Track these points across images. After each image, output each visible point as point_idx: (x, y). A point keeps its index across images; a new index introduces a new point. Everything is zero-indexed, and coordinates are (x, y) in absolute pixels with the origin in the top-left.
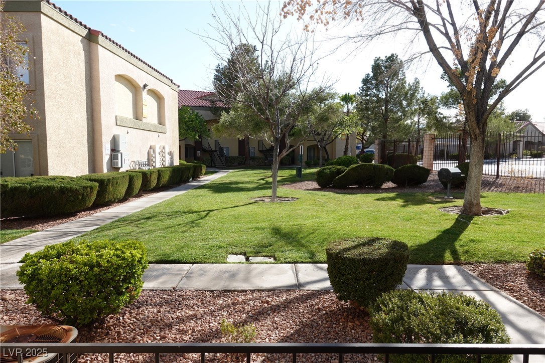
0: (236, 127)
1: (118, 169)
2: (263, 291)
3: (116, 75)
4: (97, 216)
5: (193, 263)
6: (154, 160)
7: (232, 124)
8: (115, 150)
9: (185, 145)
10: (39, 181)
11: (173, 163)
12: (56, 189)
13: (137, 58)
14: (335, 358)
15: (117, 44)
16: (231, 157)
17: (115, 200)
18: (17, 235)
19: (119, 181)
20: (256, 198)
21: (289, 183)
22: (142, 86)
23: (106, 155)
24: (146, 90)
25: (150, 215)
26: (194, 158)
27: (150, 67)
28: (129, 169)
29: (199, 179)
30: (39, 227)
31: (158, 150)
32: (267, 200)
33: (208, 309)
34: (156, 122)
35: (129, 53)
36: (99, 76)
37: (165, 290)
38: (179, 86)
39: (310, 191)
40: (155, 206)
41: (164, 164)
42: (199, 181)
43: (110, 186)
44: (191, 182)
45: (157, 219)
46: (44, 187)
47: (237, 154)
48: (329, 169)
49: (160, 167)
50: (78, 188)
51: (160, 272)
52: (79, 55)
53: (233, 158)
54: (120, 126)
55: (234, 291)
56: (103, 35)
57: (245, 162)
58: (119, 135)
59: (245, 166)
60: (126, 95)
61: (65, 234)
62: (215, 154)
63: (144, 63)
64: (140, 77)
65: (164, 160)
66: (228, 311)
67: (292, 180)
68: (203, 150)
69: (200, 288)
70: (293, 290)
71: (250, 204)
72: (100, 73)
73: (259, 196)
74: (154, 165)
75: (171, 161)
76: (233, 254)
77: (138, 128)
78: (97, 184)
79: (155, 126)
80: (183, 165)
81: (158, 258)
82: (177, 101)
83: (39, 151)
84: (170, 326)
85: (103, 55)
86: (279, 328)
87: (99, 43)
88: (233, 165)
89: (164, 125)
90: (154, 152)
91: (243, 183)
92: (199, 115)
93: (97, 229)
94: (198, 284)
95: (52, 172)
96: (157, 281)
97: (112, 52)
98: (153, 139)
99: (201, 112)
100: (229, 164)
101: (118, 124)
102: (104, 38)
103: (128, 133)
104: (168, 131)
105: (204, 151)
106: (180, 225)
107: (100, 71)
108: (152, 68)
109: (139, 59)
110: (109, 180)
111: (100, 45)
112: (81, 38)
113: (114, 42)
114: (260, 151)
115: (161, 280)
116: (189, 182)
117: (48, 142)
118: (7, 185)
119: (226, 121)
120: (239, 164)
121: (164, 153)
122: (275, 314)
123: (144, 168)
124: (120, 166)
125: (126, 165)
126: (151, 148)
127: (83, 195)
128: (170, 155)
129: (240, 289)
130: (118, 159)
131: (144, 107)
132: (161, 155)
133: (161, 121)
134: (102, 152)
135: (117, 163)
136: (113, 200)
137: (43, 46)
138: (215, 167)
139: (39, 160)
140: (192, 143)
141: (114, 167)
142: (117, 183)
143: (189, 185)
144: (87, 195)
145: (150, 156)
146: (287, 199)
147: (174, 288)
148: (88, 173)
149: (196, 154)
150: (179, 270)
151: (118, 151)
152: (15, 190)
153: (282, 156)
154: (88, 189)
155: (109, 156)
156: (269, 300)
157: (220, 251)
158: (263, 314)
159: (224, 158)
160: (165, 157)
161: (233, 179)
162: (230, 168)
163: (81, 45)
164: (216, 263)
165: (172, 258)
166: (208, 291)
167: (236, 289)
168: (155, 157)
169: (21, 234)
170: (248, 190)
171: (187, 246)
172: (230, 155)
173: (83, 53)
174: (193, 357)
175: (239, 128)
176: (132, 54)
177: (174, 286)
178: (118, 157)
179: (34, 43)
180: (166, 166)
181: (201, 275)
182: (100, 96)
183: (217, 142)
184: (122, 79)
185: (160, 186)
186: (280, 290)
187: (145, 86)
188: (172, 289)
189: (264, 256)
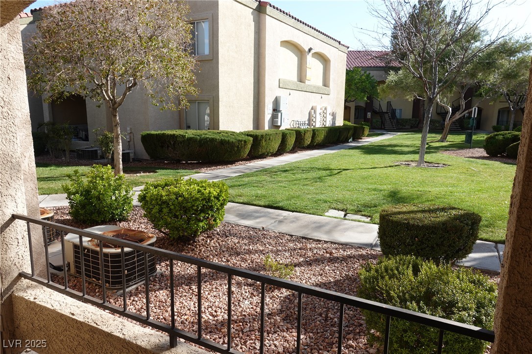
0: (402, 88)
1: (279, 127)
2: (335, 243)
3: (281, 42)
4: (249, 166)
5: (293, 211)
6: (314, 120)
7: (398, 84)
8: (276, 110)
9: (355, 106)
10: (208, 134)
11: (335, 123)
12: (218, 140)
13: (303, 23)
14: (352, 310)
15: (284, 12)
16: (403, 120)
17: (268, 154)
18: (186, 174)
19: (271, 137)
20: (402, 161)
21: (455, 149)
22: (307, 50)
23: (268, 114)
24: (311, 54)
25: (288, 169)
26: (363, 120)
27: (317, 31)
28: (289, 127)
29: (360, 140)
30: (203, 170)
31: (318, 111)
32: (414, 164)
33: (277, 248)
34: (320, 83)
35: (295, 19)
36: (265, 44)
37: (256, 229)
38: (348, 48)
39: (471, 159)
40: (300, 162)
41: (325, 124)
42: (359, 142)
43: (264, 141)
44: (351, 142)
45: (292, 172)
46: (209, 139)
47: (410, 116)
48: (503, 135)
49: (321, 126)
50: (234, 141)
51: (262, 214)
52: (250, 26)
53: (406, 121)
54: (282, 88)
55: (310, 239)
56: (270, 6)
57: (418, 125)
58: (280, 96)
59: (417, 129)
60: (292, 59)
61: (217, 177)
62: (386, 116)
63: (310, 27)
64: (305, 41)
65: (325, 120)
66: (291, 253)
67: (460, 147)
68: (373, 111)
69: (283, 232)
70: (364, 248)
71: (390, 166)
72: (266, 40)
73: (407, 159)
74: (314, 124)
75: (333, 121)
76: (335, 209)
77: (300, 90)
78: (251, 139)
79: (318, 88)
80: (347, 126)
81: (267, 203)
82: (346, 62)
83: (213, 110)
84: (238, 254)
85: (270, 23)
86: (323, 275)
87: (267, 13)
88: (404, 127)
89: (329, 87)
90: (315, 112)
91: (401, 146)
92: (371, 75)
93: (241, 175)
94: (284, 228)
95: (223, 127)
96: (254, 221)
97: (279, 20)
98: (316, 101)
99: (373, 73)
100: (400, 126)
101: (281, 86)
102: (272, 8)
103: (290, 94)
104: (332, 93)
105: (374, 113)
106: (307, 179)
107: (267, 38)
108: (319, 32)
109: (306, 24)
110: (262, 136)
111: (268, 15)
112: (252, 10)
113: (281, 11)
114: (438, 114)
115: (258, 220)
116: (349, 143)
117: (220, 103)
118: (185, 136)
119: (392, 81)
120: (412, 127)
121: (326, 113)
122: (329, 264)
123: (302, 127)
124: (279, 124)
125: (286, 123)
126: (312, 109)
127: (238, 147)
128: (333, 116)
129: (316, 238)
130: (278, 118)
131: (308, 70)
132: (322, 116)
133: (326, 84)
134: (265, 111)
135: (277, 121)
136: (266, 153)
137: (219, 21)
138: (384, 129)
139: (214, 117)
140: (363, 104)
141: (274, 125)
142: (269, 139)
143: (346, 145)
144: (242, 147)
145: (311, 116)
146: (436, 165)
147: (263, 228)
148: (252, 129)
149: (366, 115)
150: (278, 215)
151: (280, 111)
152: (190, 139)
153: (454, 120)
154: (243, 142)
155: (271, 115)
156: (334, 251)
157: (324, 205)
158: (319, 262)
159: (395, 121)
160: (326, 117)
161: (394, 142)
162: (401, 130)
163: (252, 17)
164: (313, 214)
165: (277, 205)
166: (288, 235)
167: (313, 238)
168: (315, 118)
169: (188, 173)
170: (402, 153)
171: (298, 197)
172: (402, 118)
173: (253, 23)
174: (238, 279)
175: (407, 88)
176: (298, 20)
177: (264, 226)
178: (278, 116)
179: (213, 19)
180: (327, 126)
181: (292, 222)
182: (265, 62)
183: (389, 104)
184: (288, 44)
185: (315, 144)
186: (352, 246)
187: (310, 50)
188: (261, 228)
189: (362, 216)
